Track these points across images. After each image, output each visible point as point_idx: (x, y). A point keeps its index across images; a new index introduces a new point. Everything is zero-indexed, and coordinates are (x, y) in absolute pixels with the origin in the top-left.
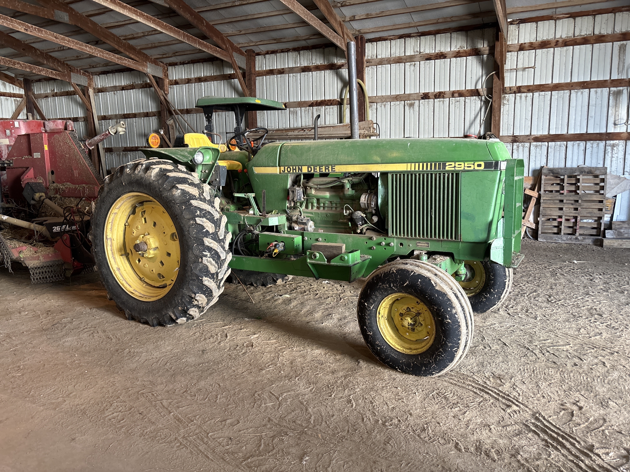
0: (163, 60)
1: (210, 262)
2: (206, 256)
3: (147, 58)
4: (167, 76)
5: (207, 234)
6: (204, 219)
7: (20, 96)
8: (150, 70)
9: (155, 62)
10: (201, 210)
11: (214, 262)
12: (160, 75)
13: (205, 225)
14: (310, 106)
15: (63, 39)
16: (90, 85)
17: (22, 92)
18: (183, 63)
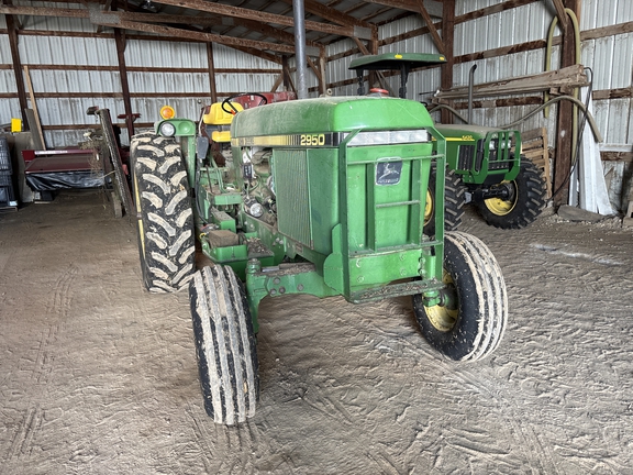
0: (372, 20)
1: (157, 238)
2: (152, 231)
3: (354, 21)
4: (376, 37)
5: (153, 209)
6: (153, 194)
7: (278, 71)
8: (356, 33)
9: (363, 24)
10: (152, 184)
11: (161, 238)
12: (369, 37)
13: (151, 200)
14: (509, 53)
15: (267, 16)
16: (321, 55)
17: (281, 67)
18: (390, 21)
